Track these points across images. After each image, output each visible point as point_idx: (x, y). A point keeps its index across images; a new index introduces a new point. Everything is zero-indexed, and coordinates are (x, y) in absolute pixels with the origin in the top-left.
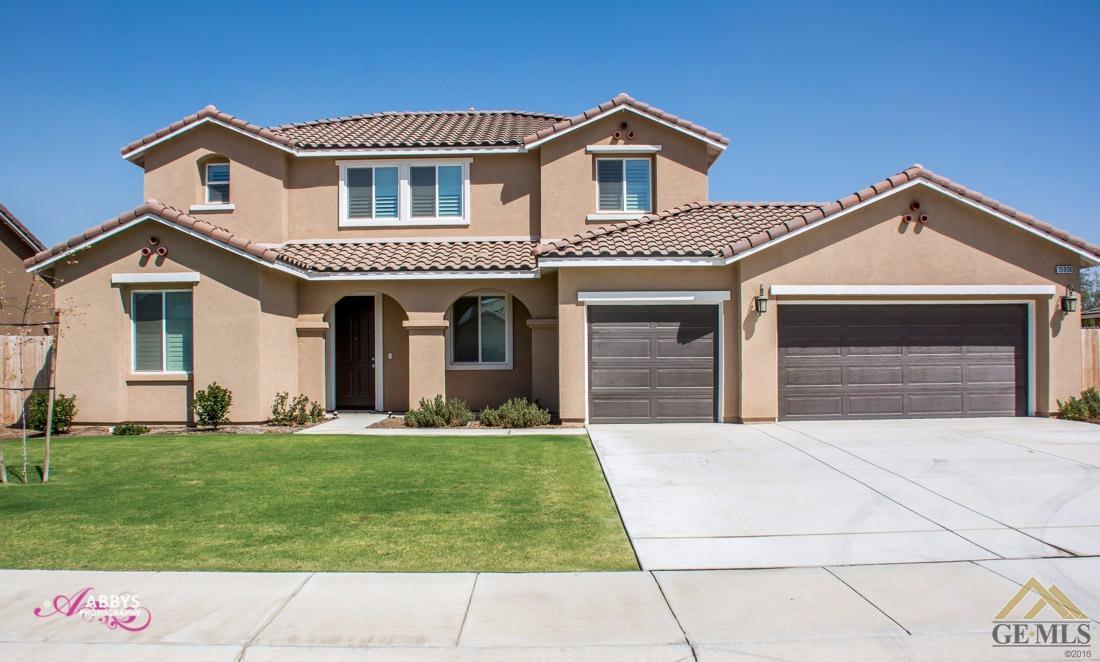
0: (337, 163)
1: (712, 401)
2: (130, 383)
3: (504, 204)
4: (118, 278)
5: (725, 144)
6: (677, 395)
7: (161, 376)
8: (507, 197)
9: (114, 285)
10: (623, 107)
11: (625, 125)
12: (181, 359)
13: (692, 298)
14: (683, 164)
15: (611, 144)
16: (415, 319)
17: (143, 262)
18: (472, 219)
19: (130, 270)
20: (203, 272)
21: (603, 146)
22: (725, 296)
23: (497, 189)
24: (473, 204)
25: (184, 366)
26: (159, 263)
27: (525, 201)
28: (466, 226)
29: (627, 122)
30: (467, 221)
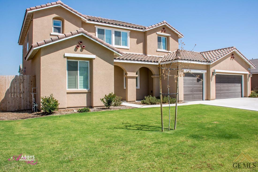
0: (95, 26)
1: (202, 95)
2: (68, 93)
3: (137, 44)
4: (67, 55)
5: (183, 36)
6: (197, 94)
7: (77, 90)
8: (138, 43)
9: (65, 57)
10: (165, 24)
11: (164, 29)
12: (83, 85)
13: (201, 72)
14: (175, 40)
15: (161, 32)
16: (130, 74)
17: (76, 50)
18: (130, 47)
19: (71, 52)
20: (97, 55)
21: (159, 33)
22: (206, 71)
23: (135, 40)
24: (130, 44)
25: (83, 87)
26: (81, 51)
27: (141, 44)
28: (128, 49)
29: (165, 28)
30: (129, 48)
